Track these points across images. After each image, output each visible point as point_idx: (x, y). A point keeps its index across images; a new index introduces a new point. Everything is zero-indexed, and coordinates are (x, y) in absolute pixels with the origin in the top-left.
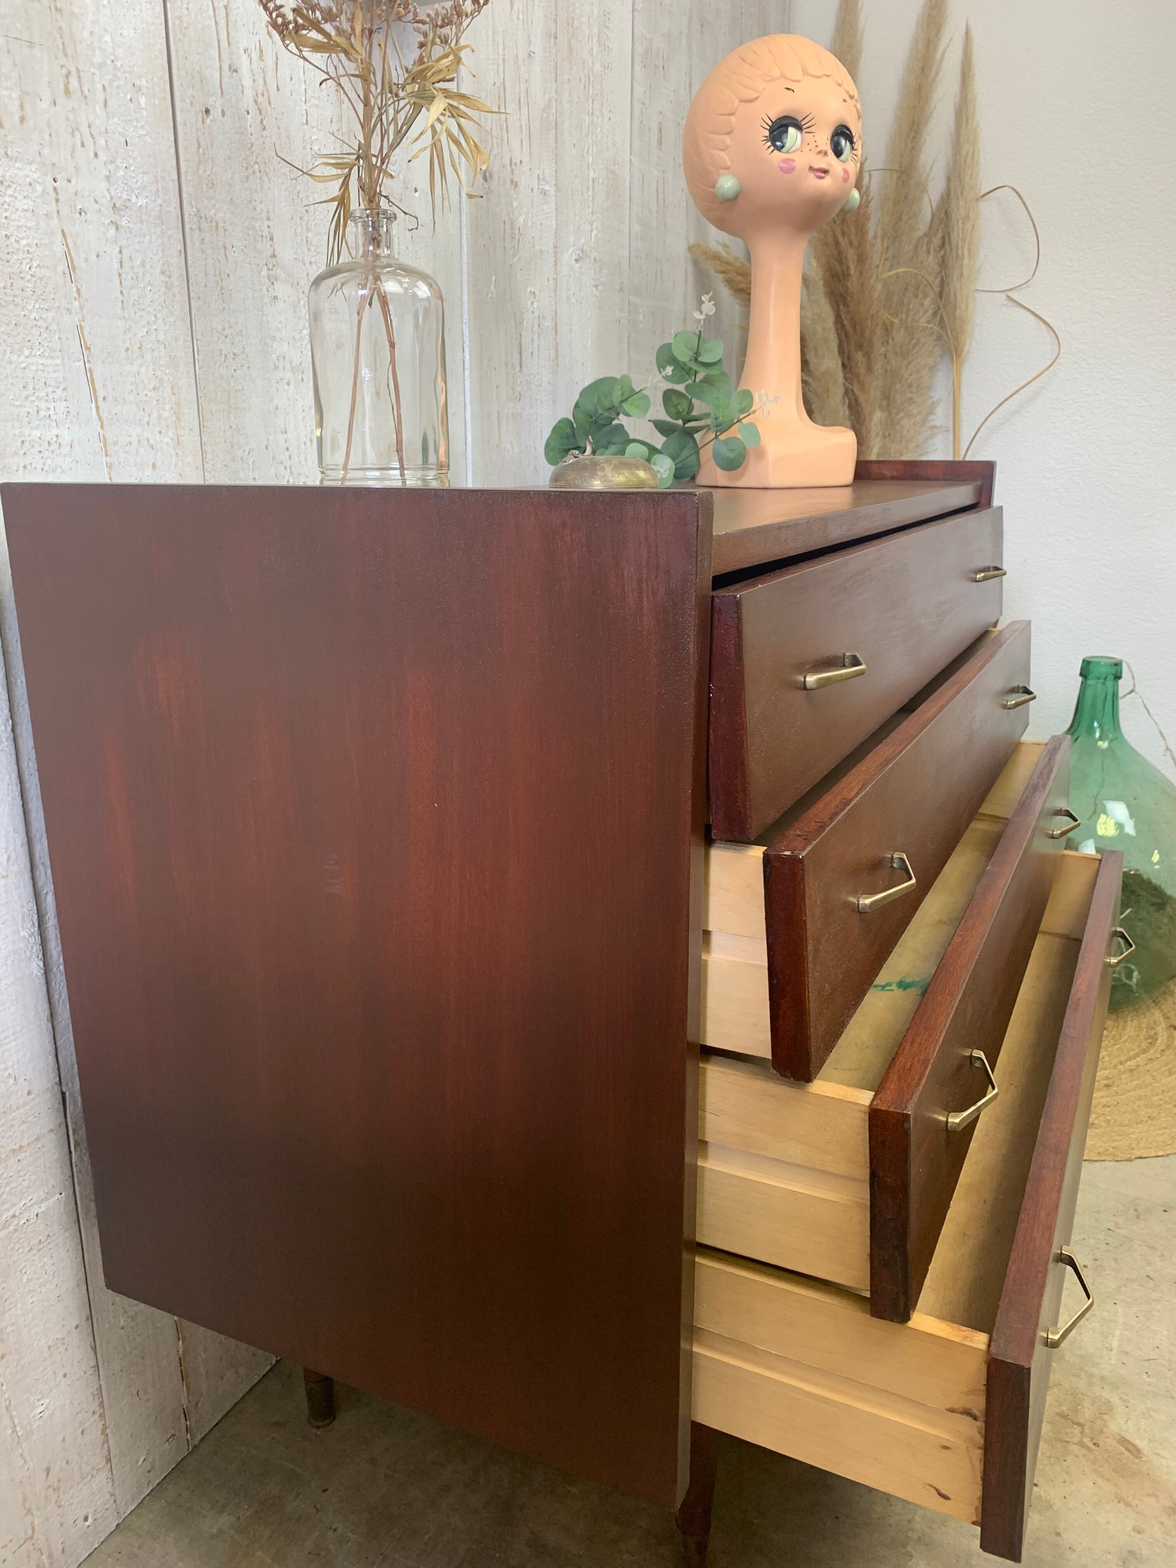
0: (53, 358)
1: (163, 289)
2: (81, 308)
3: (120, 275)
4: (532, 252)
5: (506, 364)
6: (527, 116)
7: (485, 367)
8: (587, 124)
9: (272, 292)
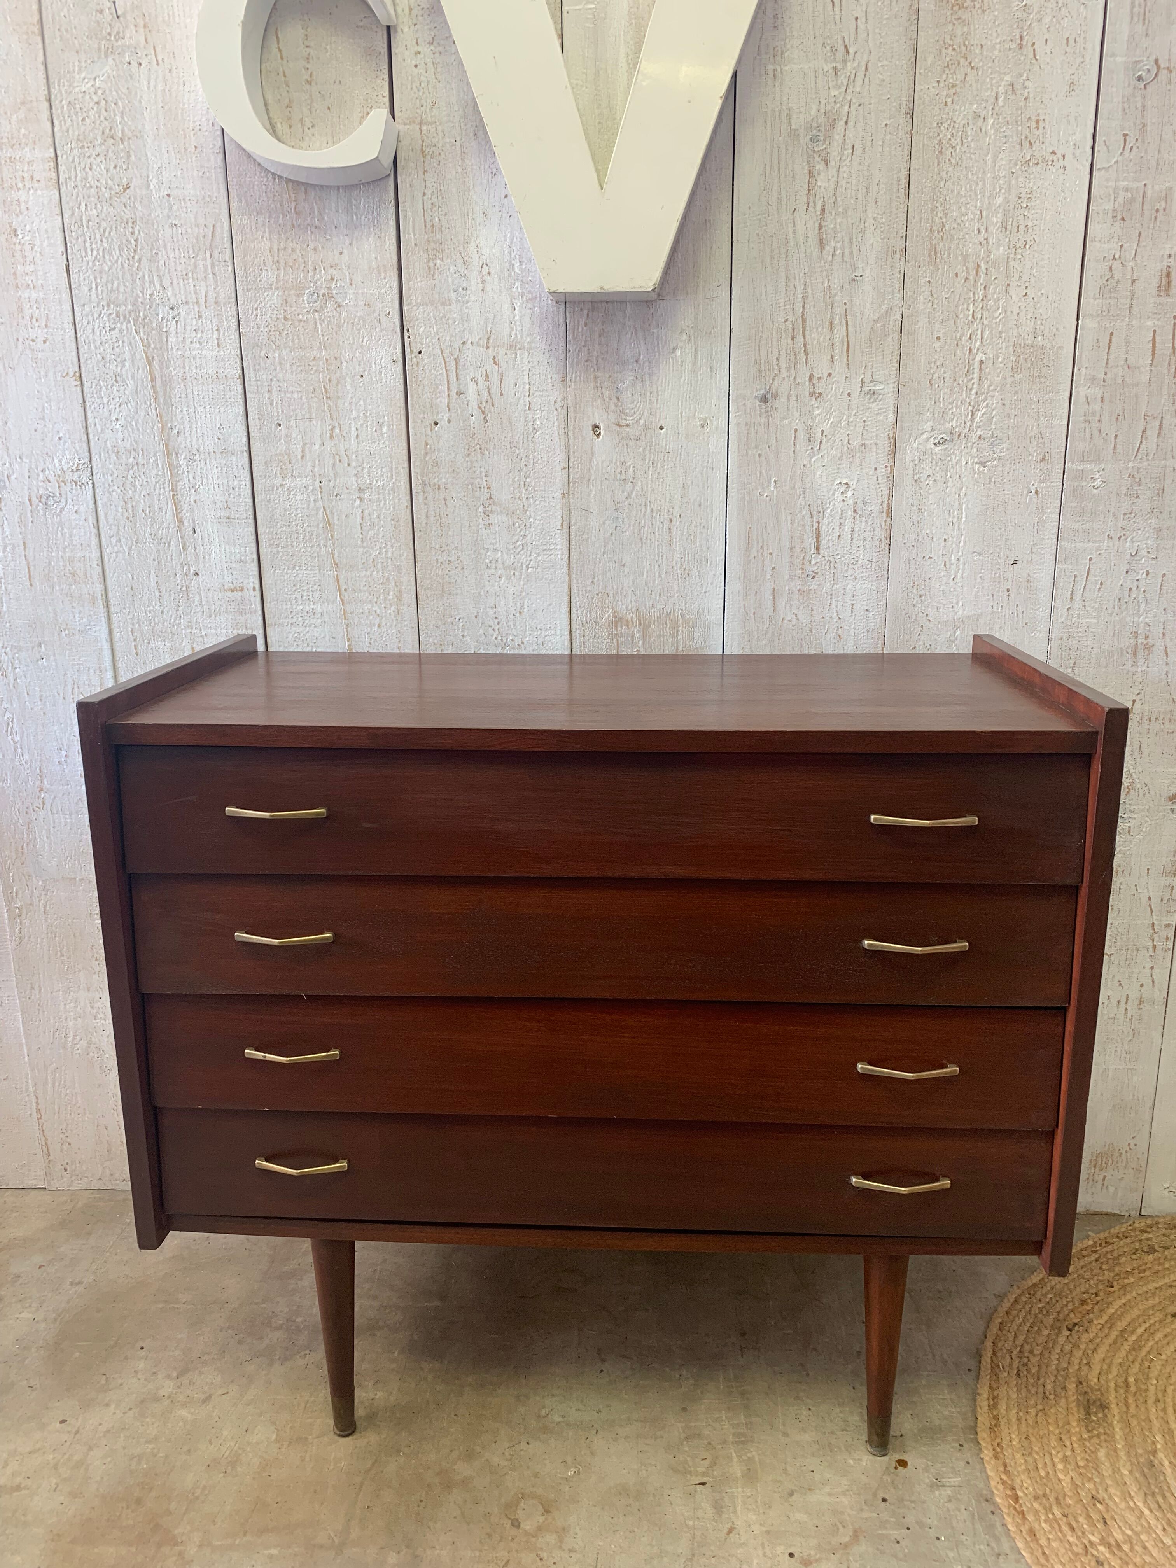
2: (334, 544)
4: (846, 449)
5: (791, 549)
6: (845, 333)
7: (754, 553)
8: (971, 312)
9: (487, 521)
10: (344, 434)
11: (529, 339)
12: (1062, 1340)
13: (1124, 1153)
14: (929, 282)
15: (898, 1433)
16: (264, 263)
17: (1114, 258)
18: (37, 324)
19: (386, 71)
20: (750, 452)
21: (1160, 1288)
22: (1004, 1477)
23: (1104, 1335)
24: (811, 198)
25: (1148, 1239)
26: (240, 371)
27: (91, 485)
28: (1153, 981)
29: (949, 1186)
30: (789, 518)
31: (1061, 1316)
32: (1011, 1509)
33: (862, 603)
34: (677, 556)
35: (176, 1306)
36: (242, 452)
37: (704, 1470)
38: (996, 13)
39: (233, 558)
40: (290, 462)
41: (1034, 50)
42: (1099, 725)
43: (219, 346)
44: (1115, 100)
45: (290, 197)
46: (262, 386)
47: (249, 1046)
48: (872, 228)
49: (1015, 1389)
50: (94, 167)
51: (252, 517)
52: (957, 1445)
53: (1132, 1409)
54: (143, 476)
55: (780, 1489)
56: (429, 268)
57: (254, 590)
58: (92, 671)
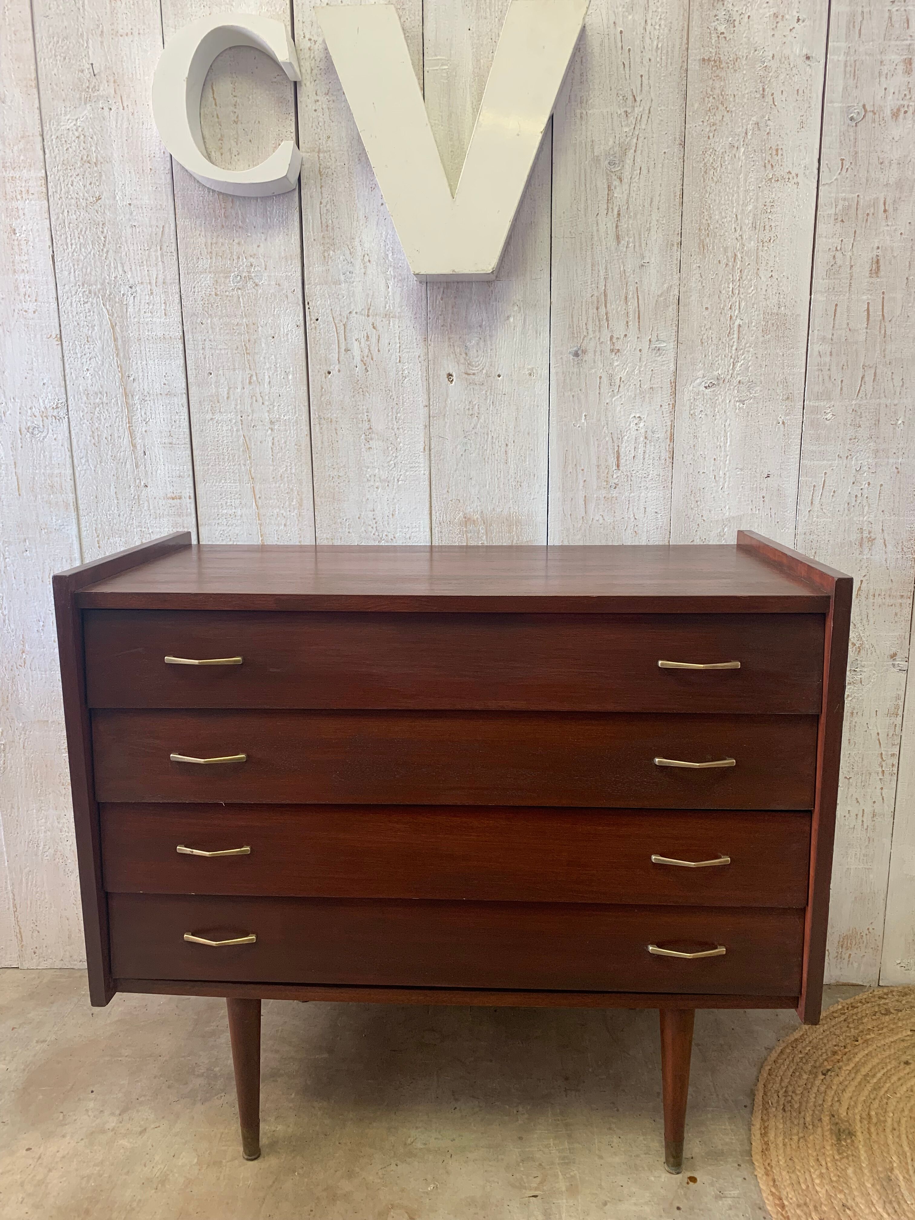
1: (296, 452)
2: (251, 464)
4: (638, 391)
5: (598, 466)
6: (636, 305)
7: (570, 469)
8: (731, 289)
9: (368, 446)
10: (260, 380)
11: (399, 310)
12: (818, 1082)
13: (864, 936)
14: (699, 267)
15: (689, 1156)
16: (201, 254)
17: (837, 250)
18: (29, 299)
19: (293, 114)
20: (566, 394)
21: (895, 1042)
22: (773, 1190)
23: (850, 1078)
24: (610, 206)
25: (884, 1004)
26: (181, 334)
27: (66, 419)
28: (883, 799)
29: (724, 953)
30: (596, 443)
31: (818, 1064)
32: (779, 1215)
33: (652, 507)
34: (512, 472)
35: (120, 1059)
36: (182, 394)
37: (536, 1185)
38: (745, 72)
39: (174, 474)
40: (218, 402)
41: (773, 99)
42: (830, 590)
43: (165, 315)
44: (834, 134)
45: (221, 205)
46: (197, 345)
47: (181, 844)
48: (656, 227)
49: (782, 1121)
50: (75, 184)
51: (189, 443)
52: (736, 1165)
53: (874, 1136)
54: (106, 412)
55: (596, 1200)
56: (325, 257)
57: (190, 498)
58: (64, 560)
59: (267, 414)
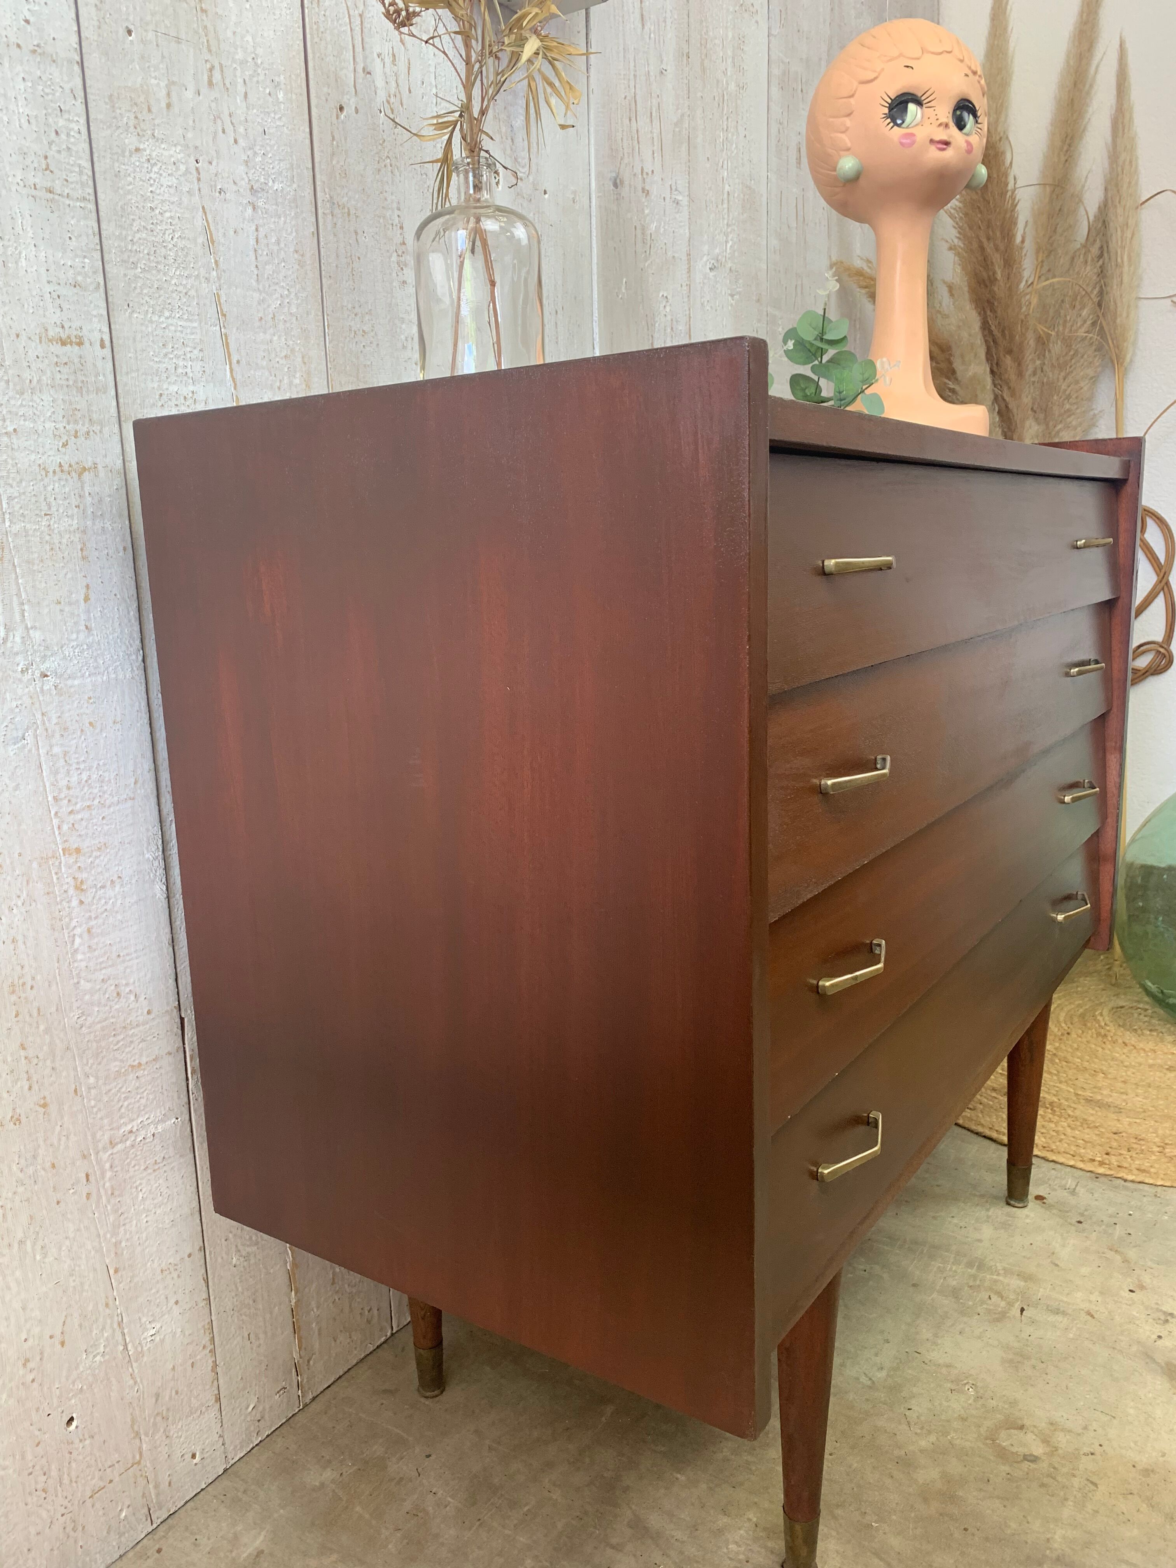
0: (191, 321)
1: (296, 267)
2: (219, 278)
3: (255, 250)
4: (664, 258)
6: (659, 130)
8: (722, 140)
9: (401, 277)
10: (228, 85)
20: (609, 243)
30: (635, 327)
37: (1004, 1302)
39: (61, 276)
40: (149, 110)
48: (670, 21)
55: (1048, 1268)
57: (103, 346)
59: (242, 168)
